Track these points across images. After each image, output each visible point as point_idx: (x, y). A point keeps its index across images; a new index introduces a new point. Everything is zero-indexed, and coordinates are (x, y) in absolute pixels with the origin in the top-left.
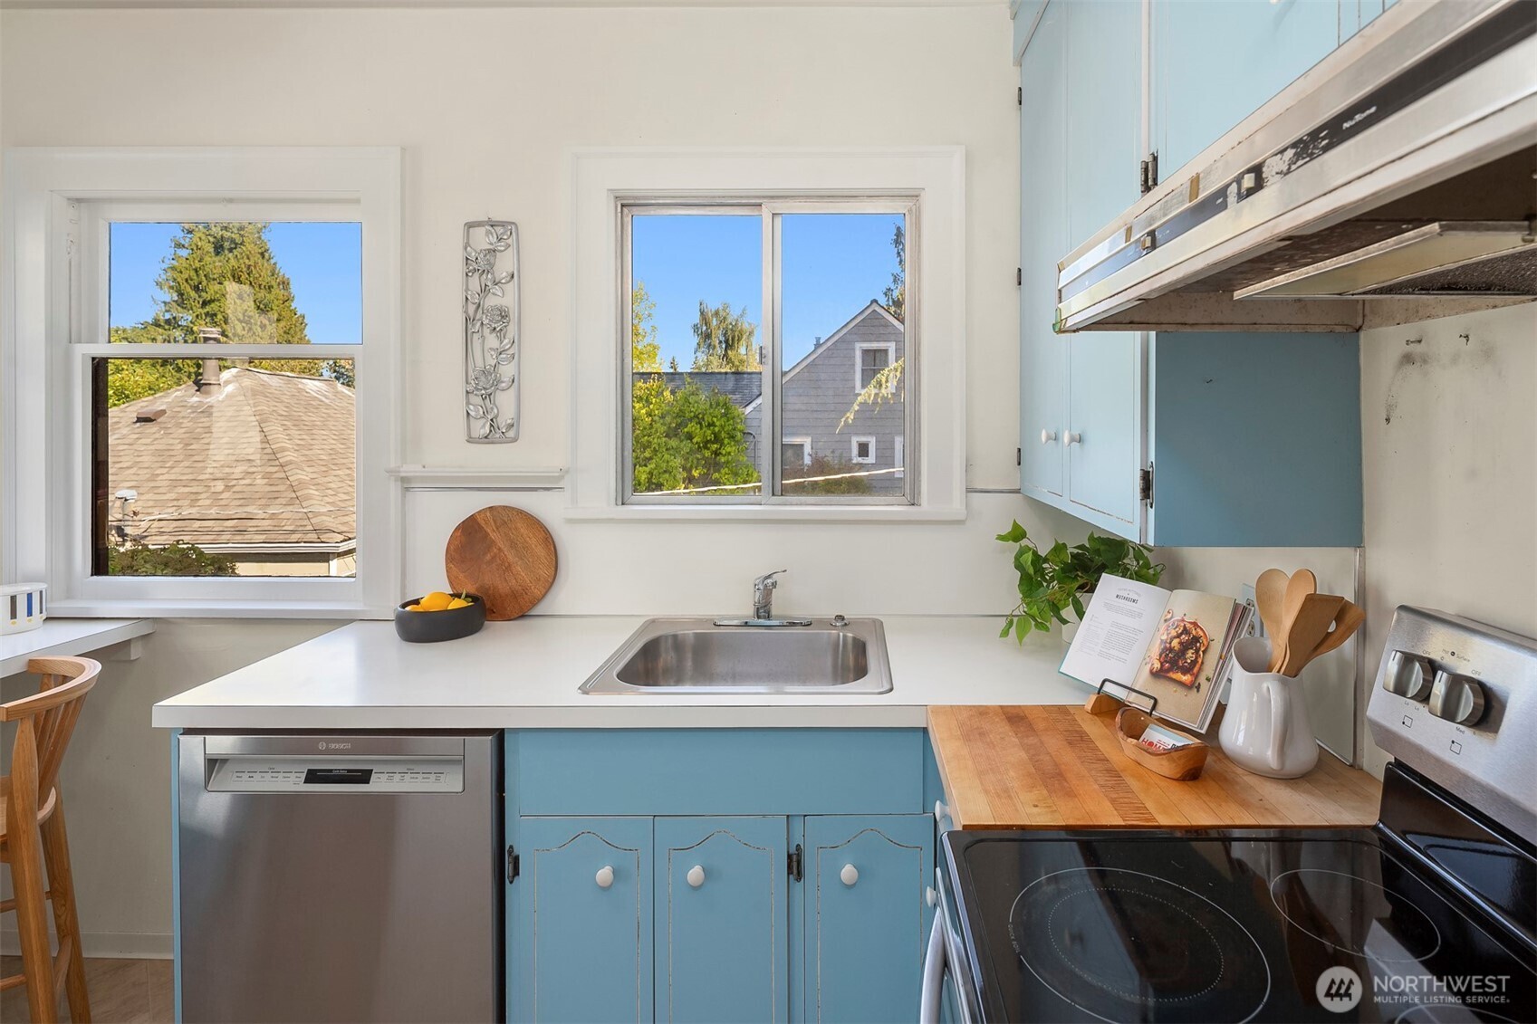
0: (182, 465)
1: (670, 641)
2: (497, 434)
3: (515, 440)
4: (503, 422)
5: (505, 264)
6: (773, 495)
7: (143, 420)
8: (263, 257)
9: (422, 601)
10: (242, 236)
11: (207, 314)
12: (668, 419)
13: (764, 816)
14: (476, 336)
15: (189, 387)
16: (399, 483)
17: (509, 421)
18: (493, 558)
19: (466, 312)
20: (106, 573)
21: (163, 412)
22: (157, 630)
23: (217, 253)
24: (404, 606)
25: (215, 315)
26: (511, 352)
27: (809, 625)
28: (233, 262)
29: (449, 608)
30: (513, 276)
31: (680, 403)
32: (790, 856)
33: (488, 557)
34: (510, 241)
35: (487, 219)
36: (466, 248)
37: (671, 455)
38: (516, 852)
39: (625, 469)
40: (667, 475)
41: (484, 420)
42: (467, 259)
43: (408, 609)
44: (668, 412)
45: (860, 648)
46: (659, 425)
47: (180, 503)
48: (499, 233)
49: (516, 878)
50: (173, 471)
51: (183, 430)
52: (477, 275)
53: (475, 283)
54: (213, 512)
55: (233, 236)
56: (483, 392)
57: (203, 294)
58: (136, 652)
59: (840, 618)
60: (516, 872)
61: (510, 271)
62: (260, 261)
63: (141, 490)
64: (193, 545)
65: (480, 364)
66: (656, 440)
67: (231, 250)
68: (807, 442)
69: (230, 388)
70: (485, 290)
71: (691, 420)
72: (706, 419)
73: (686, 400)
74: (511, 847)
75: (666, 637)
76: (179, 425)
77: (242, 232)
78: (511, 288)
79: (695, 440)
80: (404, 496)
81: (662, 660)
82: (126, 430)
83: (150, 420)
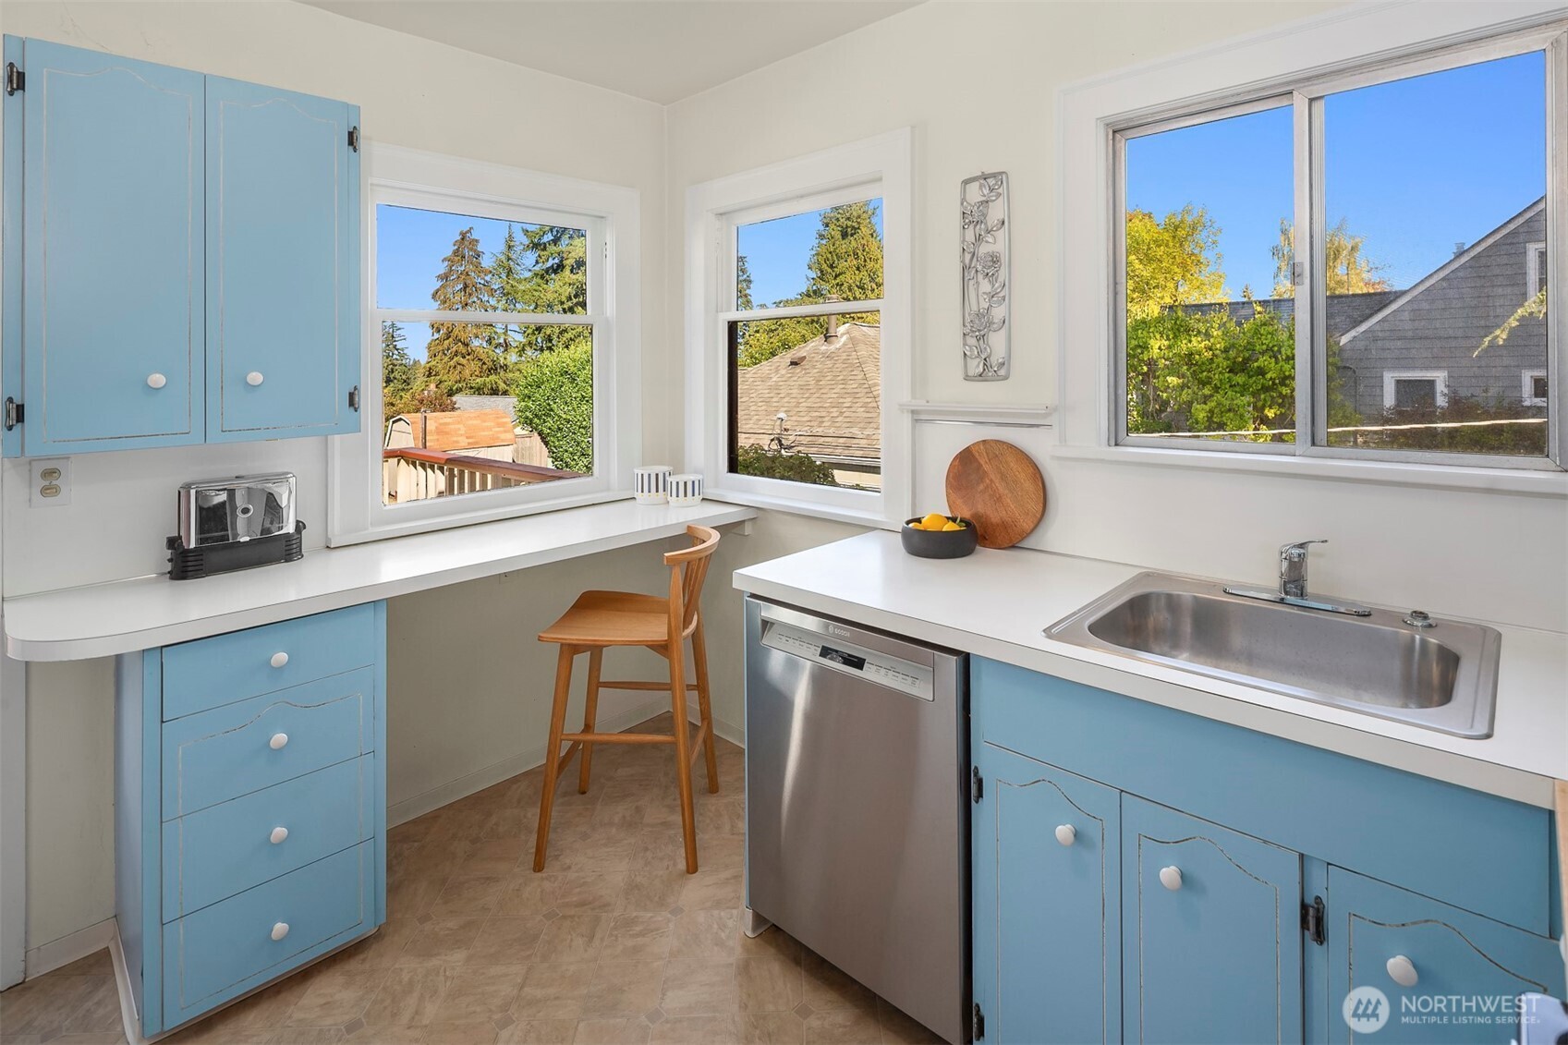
0: (815, 396)
1: (1163, 602)
2: (990, 371)
3: (1006, 378)
4: (994, 360)
5: (996, 212)
6: (1313, 444)
7: (794, 363)
8: (872, 236)
9: (923, 520)
10: (859, 223)
11: (837, 284)
12: (1232, 353)
13: (1265, 842)
14: (971, 282)
15: (820, 338)
16: (910, 415)
17: (1000, 360)
18: (987, 487)
19: (963, 262)
20: (736, 472)
21: (805, 357)
22: (759, 514)
23: (843, 239)
24: (908, 523)
25: (843, 284)
26: (1001, 294)
27: (1367, 615)
28: (853, 243)
29: (944, 530)
30: (1003, 223)
31: (1249, 335)
32: (1304, 907)
33: (981, 487)
34: (1000, 191)
35: (980, 174)
36: (962, 204)
37: (1236, 392)
38: (982, 773)
39: (1119, 409)
40: (1231, 415)
41: (978, 360)
42: (964, 213)
43: (911, 525)
44: (1233, 346)
45: (1450, 661)
46: (1220, 359)
47: (812, 424)
48: (991, 184)
49: (980, 799)
50: (810, 400)
51: (816, 371)
52: (972, 226)
53: (970, 235)
54: (831, 431)
55: (854, 224)
56: (977, 333)
57: (836, 269)
58: (748, 529)
59: (1424, 616)
60: (980, 795)
61: (1001, 217)
62: (871, 239)
63: (790, 414)
64: (807, 454)
65: (975, 308)
66: (1217, 376)
67: (852, 235)
68: (1440, 377)
69: (844, 338)
70: (979, 239)
71: (1263, 353)
72: (1283, 352)
73: (1257, 332)
74: (976, 768)
75: (1158, 595)
76: (814, 367)
77: (859, 220)
78: (1001, 235)
79: (1268, 376)
80: (914, 428)
81: (1152, 619)
82: (784, 371)
83: (797, 364)
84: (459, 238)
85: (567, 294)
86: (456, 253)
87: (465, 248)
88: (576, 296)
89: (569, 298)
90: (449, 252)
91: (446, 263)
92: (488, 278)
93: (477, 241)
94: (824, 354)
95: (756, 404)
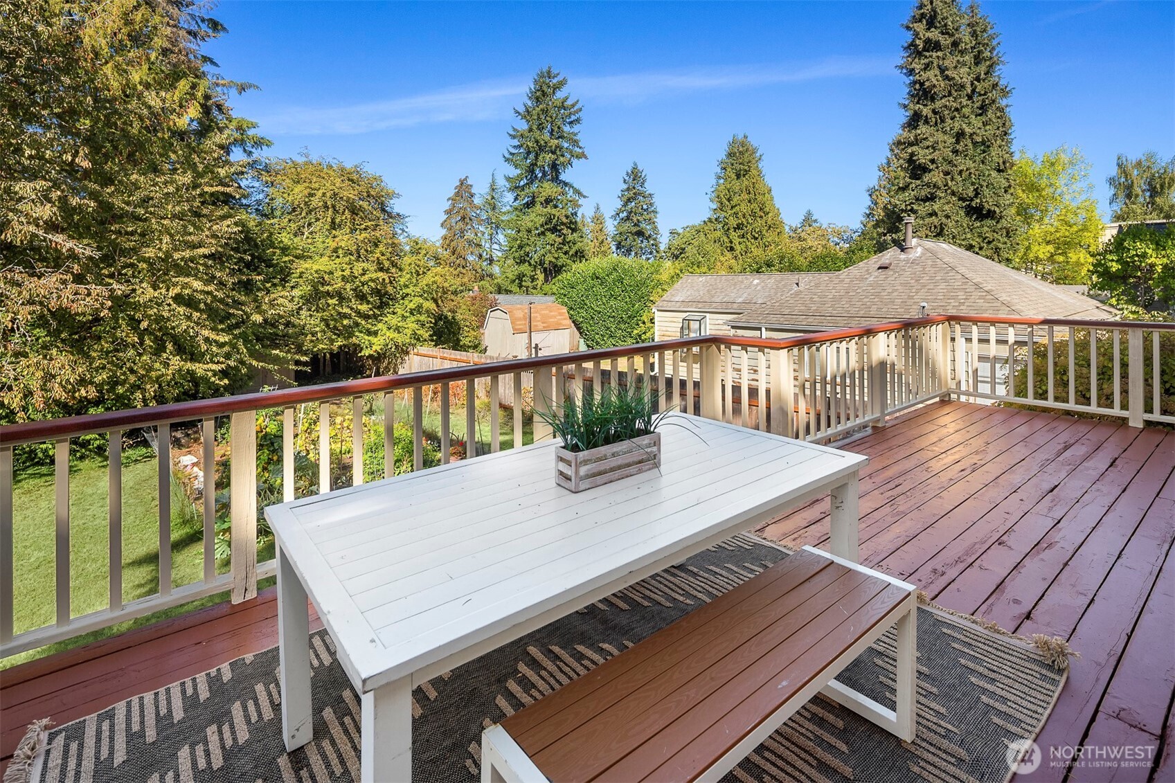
7: (883, 268)
10: (749, 166)
21: (890, 264)
23: (738, 179)
55: (745, 168)
69: (920, 250)
77: (749, 164)
82: (876, 274)
83: (886, 268)
84: (458, 184)
85: (541, 222)
86: (457, 194)
87: (463, 190)
88: (546, 224)
89: (542, 226)
90: (452, 193)
91: (450, 202)
92: (478, 212)
93: (471, 186)
94: (907, 261)
95: (867, 297)
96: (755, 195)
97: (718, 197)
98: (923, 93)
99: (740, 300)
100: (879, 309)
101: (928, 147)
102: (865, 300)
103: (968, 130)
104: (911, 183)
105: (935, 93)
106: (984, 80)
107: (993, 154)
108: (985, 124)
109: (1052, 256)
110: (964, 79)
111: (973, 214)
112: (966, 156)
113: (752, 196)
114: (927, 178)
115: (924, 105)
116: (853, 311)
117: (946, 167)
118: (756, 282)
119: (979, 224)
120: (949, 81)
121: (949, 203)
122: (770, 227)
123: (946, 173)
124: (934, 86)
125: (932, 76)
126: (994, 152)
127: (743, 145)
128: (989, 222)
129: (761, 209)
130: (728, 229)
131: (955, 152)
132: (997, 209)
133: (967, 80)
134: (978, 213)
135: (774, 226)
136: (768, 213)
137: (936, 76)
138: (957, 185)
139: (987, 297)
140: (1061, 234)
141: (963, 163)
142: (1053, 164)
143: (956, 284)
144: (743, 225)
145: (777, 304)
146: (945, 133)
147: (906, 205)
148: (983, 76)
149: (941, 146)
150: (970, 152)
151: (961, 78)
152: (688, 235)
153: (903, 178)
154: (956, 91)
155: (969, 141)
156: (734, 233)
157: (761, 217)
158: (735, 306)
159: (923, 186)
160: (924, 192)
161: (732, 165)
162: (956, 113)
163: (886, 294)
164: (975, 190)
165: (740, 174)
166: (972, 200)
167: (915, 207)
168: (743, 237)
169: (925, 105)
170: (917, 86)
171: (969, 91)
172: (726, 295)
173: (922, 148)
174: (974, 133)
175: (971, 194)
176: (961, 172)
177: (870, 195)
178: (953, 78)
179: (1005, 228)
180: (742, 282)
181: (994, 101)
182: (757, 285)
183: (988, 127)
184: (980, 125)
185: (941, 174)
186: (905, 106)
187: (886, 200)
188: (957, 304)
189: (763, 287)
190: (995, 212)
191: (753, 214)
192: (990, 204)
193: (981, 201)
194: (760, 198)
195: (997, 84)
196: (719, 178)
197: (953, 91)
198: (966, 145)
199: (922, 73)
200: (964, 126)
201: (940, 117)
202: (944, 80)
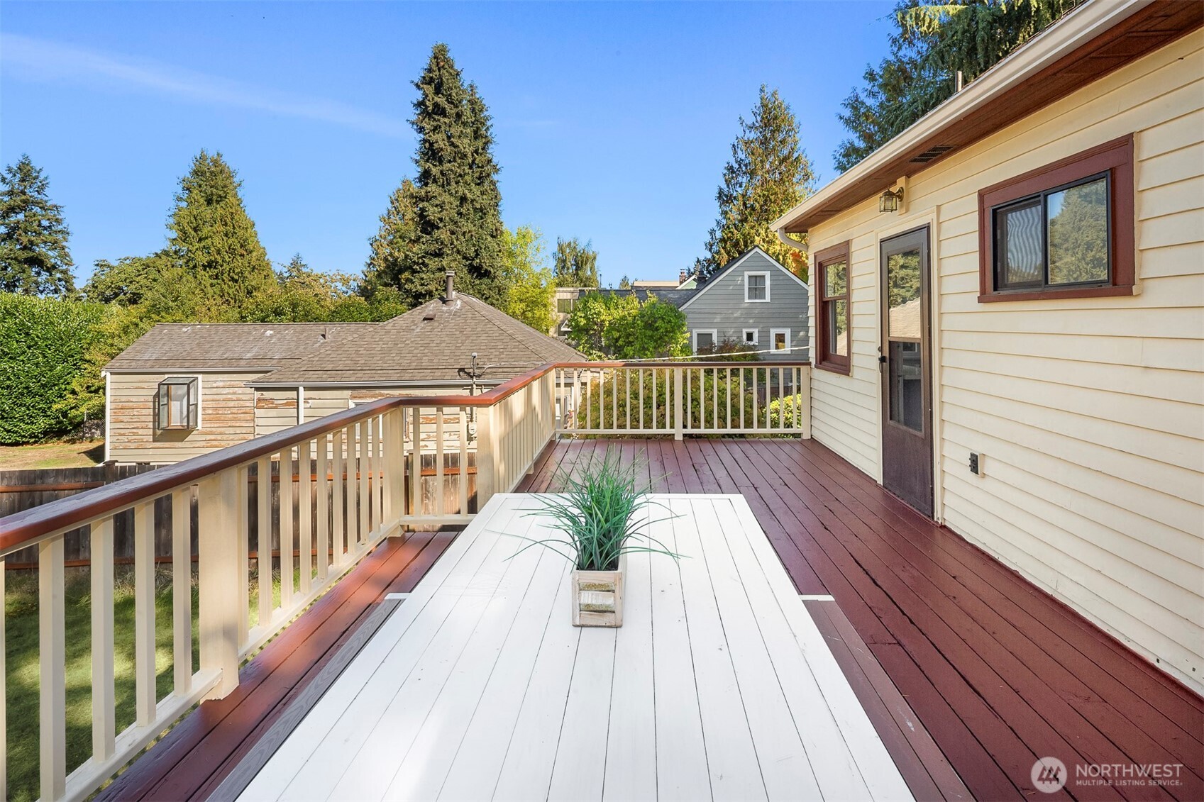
8: (240, 205)
10: (225, 192)
21: (435, 315)
23: (208, 205)
28: (220, 211)
55: (219, 192)
57: (199, 233)
67: (218, 202)
68: (715, 333)
69: (459, 302)
77: (225, 189)
82: (422, 325)
83: (431, 319)
94: (449, 312)
95: (416, 349)
96: (234, 228)
97: (178, 224)
98: (431, 153)
99: (249, 355)
100: (431, 360)
101: (437, 206)
102: (415, 351)
103: (469, 195)
104: (423, 237)
105: (442, 155)
106: (481, 154)
107: (489, 221)
108: (483, 193)
109: (524, 312)
110: (467, 150)
111: (474, 273)
112: (468, 219)
113: (230, 228)
114: (436, 234)
115: (433, 165)
116: (405, 363)
117: (453, 228)
118: (269, 333)
119: (478, 282)
120: (455, 147)
121: (455, 260)
122: (254, 268)
123: (453, 233)
124: (442, 149)
125: (440, 139)
126: (489, 219)
127: (215, 163)
128: (486, 280)
129: (241, 246)
130: (195, 267)
131: (460, 214)
132: (492, 270)
133: (469, 151)
134: (478, 272)
135: (260, 267)
136: (251, 252)
137: (443, 140)
138: (461, 244)
139: (520, 347)
140: (529, 294)
141: (467, 226)
142: (524, 236)
143: (495, 335)
144: (217, 263)
145: (317, 359)
146: (451, 194)
147: (418, 258)
148: (480, 151)
149: (447, 207)
150: (472, 216)
151: (464, 148)
152: (130, 270)
153: (413, 231)
154: (460, 158)
155: (470, 207)
156: (203, 272)
157: (242, 255)
158: (242, 363)
159: (432, 241)
160: (434, 247)
161: (200, 186)
162: (460, 178)
163: (435, 345)
164: (476, 251)
165: (211, 200)
166: (473, 260)
167: (426, 261)
168: (217, 277)
169: (435, 166)
170: (427, 145)
171: (470, 162)
172: (227, 350)
173: (433, 206)
174: (474, 200)
175: (473, 255)
176: (464, 234)
177: (371, 245)
178: (458, 146)
179: (497, 287)
180: (249, 333)
181: (489, 175)
182: (271, 336)
183: (484, 197)
184: (479, 193)
185: (448, 233)
186: (417, 162)
187: (387, 250)
188: (498, 353)
189: (279, 339)
190: (490, 271)
191: (231, 251)
192: (487, 265)
193: (481, 261)
194: (240, 233)
195: (491, 160)
196: (180, 199)
197: (457, 159)
198: (468, 210)
199: (431, 134)
200: (466, 192)
201: (447, 179)
202: (450, 145)
